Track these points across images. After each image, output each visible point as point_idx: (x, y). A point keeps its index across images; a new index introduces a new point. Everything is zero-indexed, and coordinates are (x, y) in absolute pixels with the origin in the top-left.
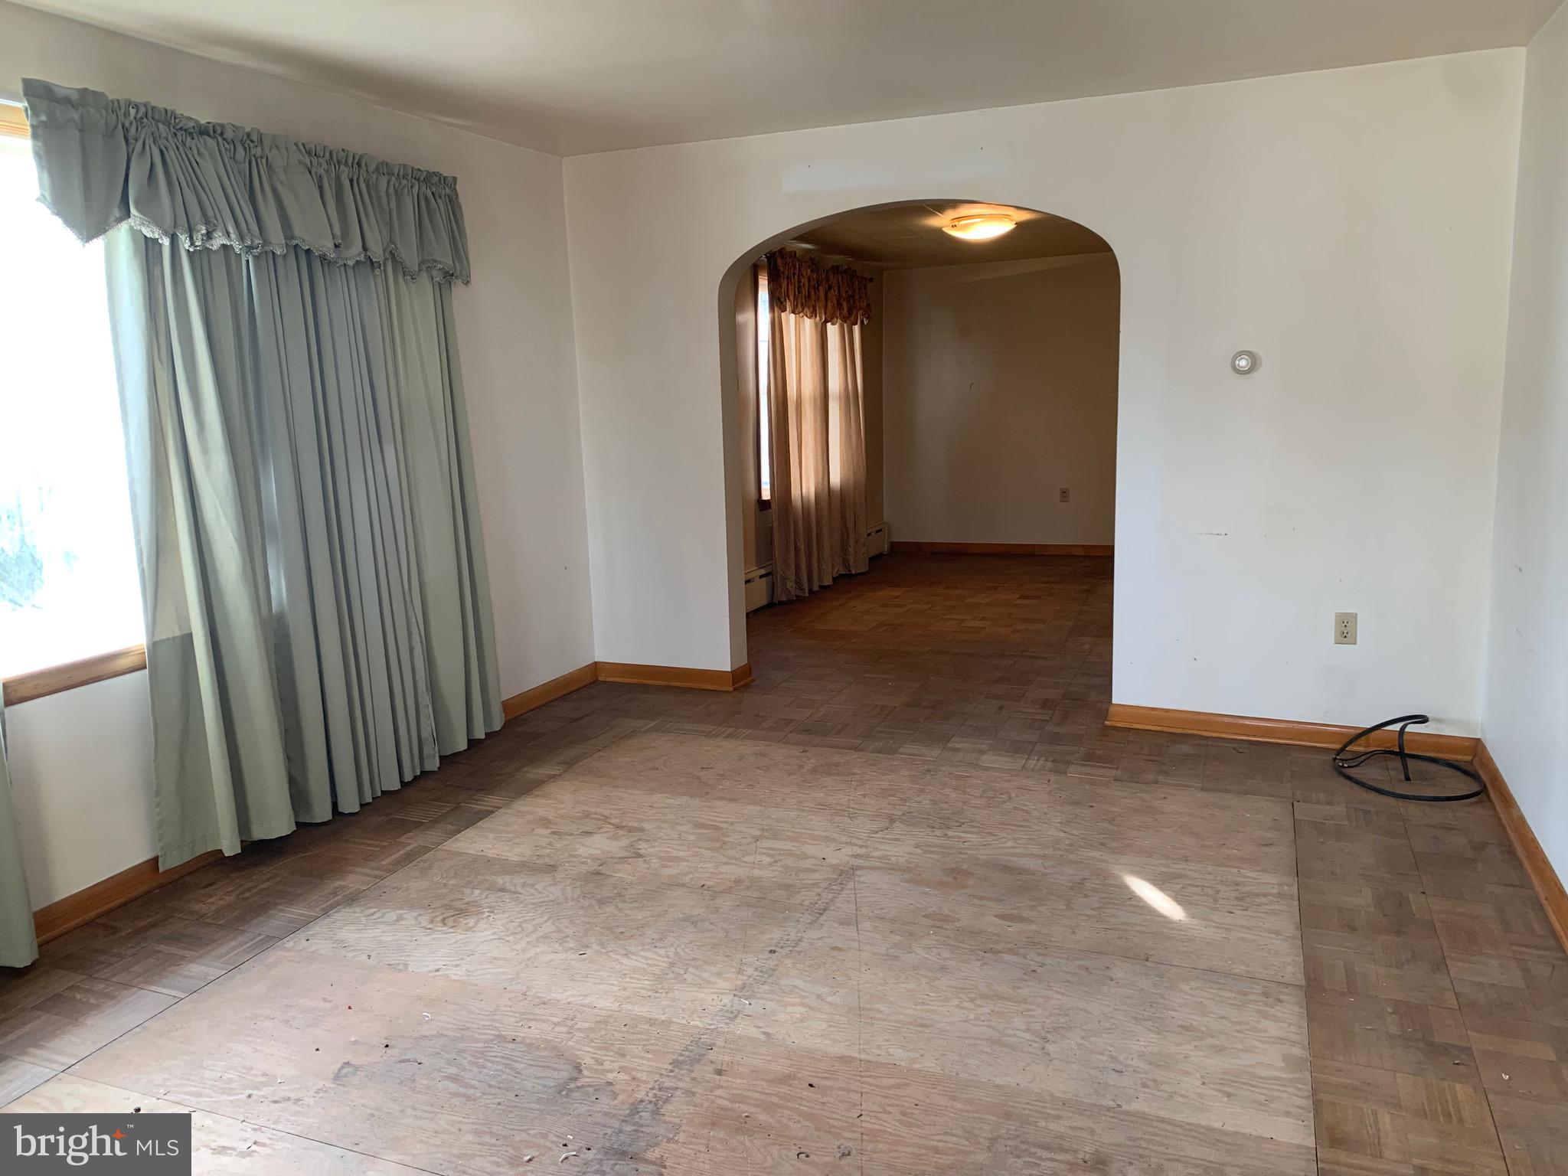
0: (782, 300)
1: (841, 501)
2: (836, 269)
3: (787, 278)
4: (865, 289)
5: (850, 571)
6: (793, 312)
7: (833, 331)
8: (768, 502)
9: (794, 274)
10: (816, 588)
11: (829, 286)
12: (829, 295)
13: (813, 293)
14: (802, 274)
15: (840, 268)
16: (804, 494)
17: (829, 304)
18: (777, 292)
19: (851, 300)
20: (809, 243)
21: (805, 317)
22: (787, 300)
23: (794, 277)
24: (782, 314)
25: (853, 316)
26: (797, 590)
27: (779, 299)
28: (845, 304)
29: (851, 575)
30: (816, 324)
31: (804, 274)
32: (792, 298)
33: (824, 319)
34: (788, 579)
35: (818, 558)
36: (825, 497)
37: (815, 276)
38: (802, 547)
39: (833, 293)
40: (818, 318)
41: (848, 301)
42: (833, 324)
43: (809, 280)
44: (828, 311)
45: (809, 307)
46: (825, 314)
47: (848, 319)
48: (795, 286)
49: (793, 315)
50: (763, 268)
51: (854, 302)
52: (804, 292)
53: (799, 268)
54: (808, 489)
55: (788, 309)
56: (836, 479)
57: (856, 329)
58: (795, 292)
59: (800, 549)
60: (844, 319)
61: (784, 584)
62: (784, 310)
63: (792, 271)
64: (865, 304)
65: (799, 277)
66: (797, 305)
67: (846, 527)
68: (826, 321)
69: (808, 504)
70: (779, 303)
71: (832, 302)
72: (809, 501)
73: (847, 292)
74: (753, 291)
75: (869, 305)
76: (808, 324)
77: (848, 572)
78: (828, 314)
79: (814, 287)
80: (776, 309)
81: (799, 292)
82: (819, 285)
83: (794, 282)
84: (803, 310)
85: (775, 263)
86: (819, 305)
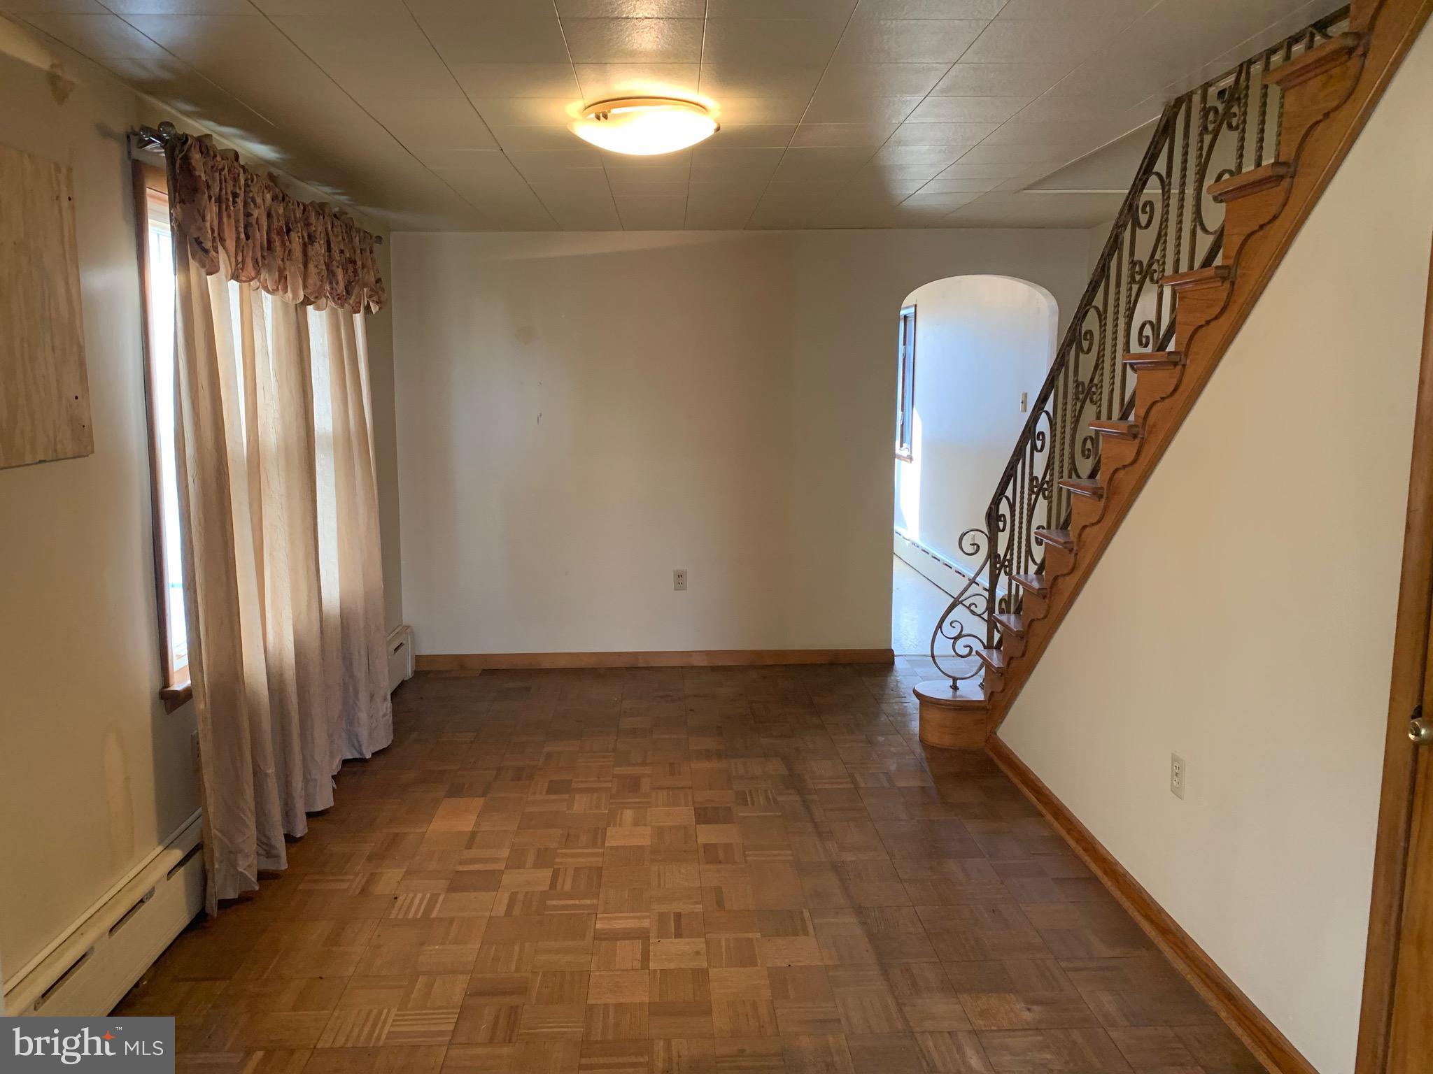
0: (208, 245)
1: (343, 628)
2: (321, 208)
3: (219, 200)
4: (371, 252)
5: (361, 753)
6: (235, 277)
7: (318, 321)
8: (188, 694)
9: (235, 195)
10: (301, 829)
11: (310, 236)
12: (311, 252)
13: (277, 243)
14: (254, 200)
15: (327, 210)
16: (270, 647)
17: (311, 267)
18: (193, 228)
19: (351, 268)
20: (264, 142)
21: (263, 293)
22: (220, 249)
23: (235, 202)
24: (208, 277)
25: (353, 297)
26: (263, 859)
27: (199, 242)
28: (339, 272)
29: (362, 761)
30: (285, 305)
31: (259, 200)
32: (231, 244)
33: (301, 298)
34: (242, 851)
35: (304, 760)
36: (313, 642)
37: (281, 210)
38: (271, 771)
39: (319, 248)
40: (290, 294)
41: (345, 270)
42: (318, 309)
43: (269, 215)
44: (310, 281)
45: (270, 271)
46: (305, 287)
47: (345, 298)
48: (237, 221)
49: (234, 286)
50: (155, 170)
51: (355, 272)
52: (260, 236)
53: (247, 185)
54: (279, 636)
55: (222, 269)
56: (332, 593)
57: (358, 319)
58: (238, 233)
59: (266, 775)
60: (341, 300)
61: (233, 865)
62: (213, 270)
63: (230, 188)
64: (373, 279)
65: (246, 204)
66: (243, 261)
67: (352, 676)
68: (307, 301)
69: (281, 675)
70: (200, 252)
71: (316, 267)
72: (281, 660)
73: (342, 252)
74: (132, 218)
75: (378, 281)
76: (269, 305)
77: (358, 756)
78: (311, 289)
79: (279, 233)
80: (193, 265)
81: (247, 238)
82: (289, 231)
83: (237, 212)
84: (258, 273)
85: (186, 159)
86: (293, 270)
